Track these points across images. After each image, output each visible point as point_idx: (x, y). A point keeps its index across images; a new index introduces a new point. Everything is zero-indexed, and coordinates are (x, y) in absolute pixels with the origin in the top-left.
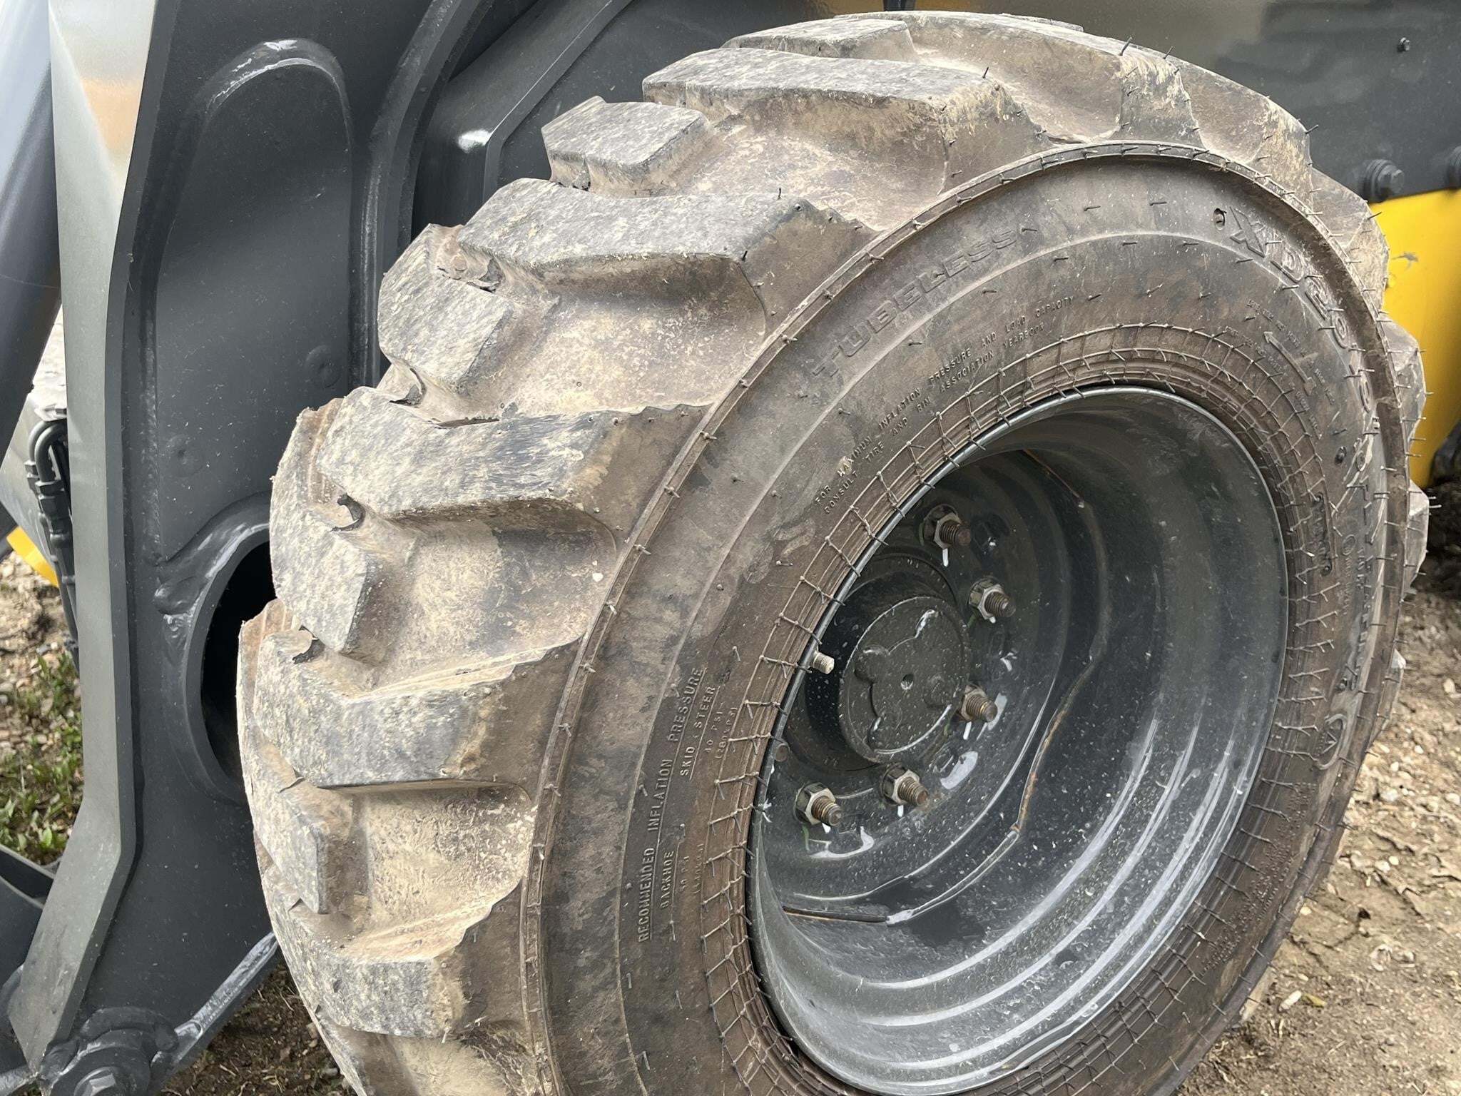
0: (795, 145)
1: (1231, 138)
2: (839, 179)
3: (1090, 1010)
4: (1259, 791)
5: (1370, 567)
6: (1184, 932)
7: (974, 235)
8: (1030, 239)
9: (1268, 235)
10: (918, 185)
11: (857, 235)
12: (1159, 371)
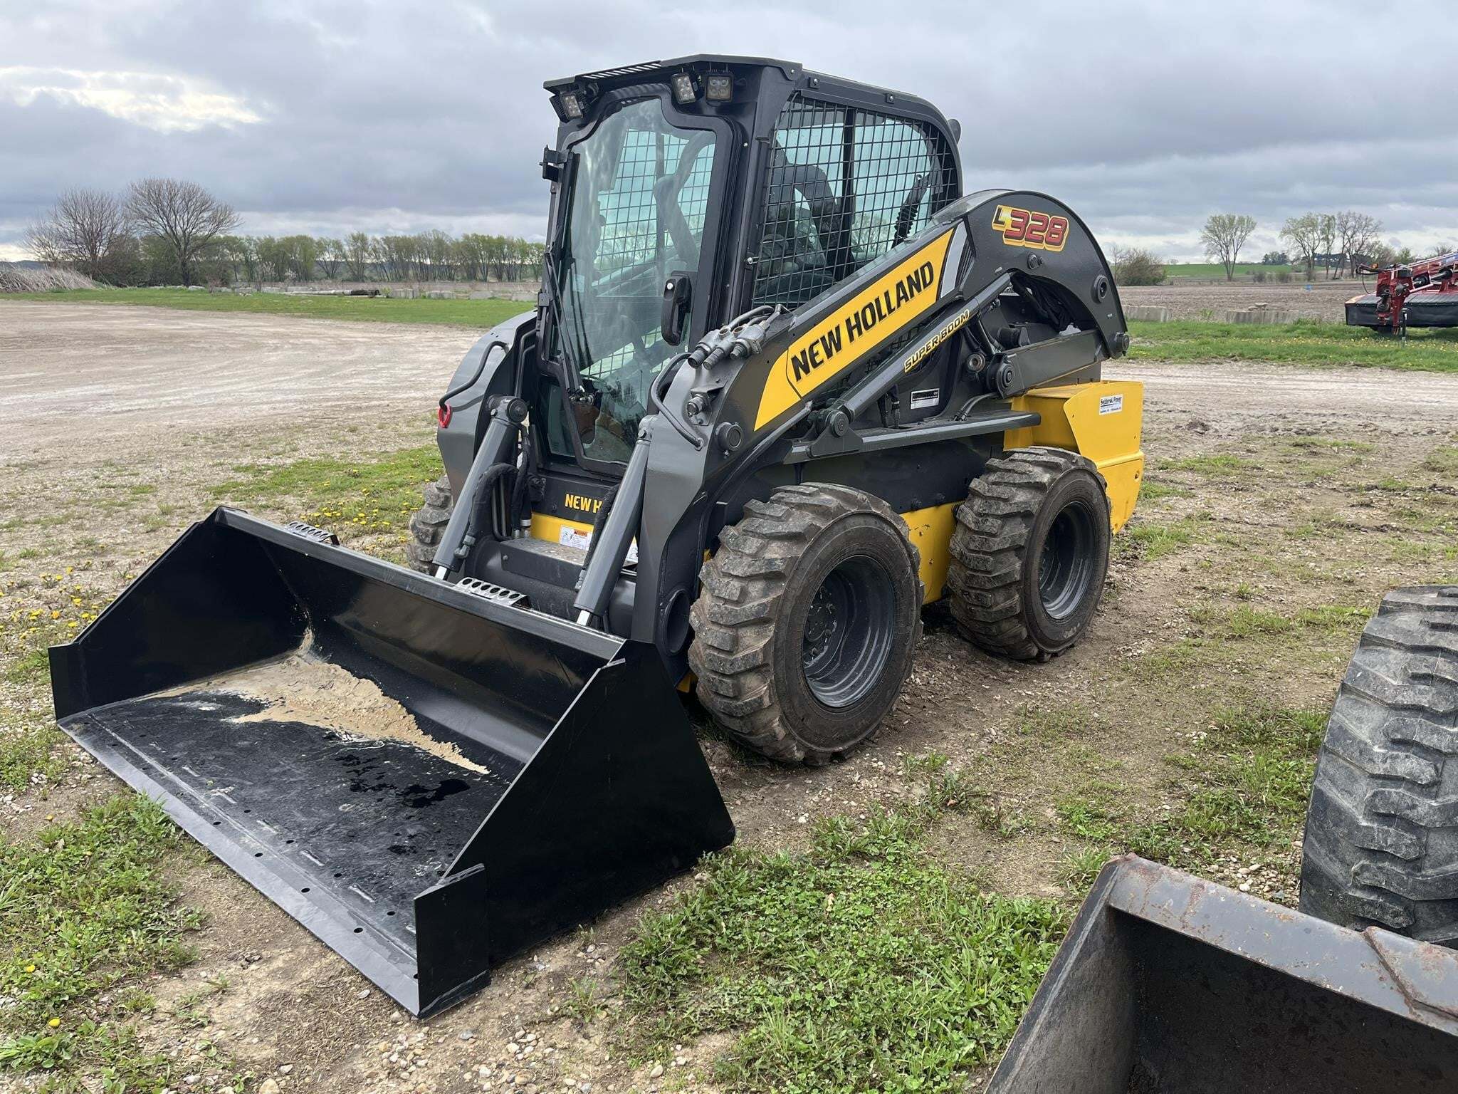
0: (805, 513)
1: (877, 508)
2: (814, 519)
3: (860, 696)
4: (892, 647)
5: (912, 596)
6: (878, 680)
7: (836, 528)
8: (845, 528)
9: (885, 526)
10: (828, 520)
11: (820, 528)
12: (868, 553)
